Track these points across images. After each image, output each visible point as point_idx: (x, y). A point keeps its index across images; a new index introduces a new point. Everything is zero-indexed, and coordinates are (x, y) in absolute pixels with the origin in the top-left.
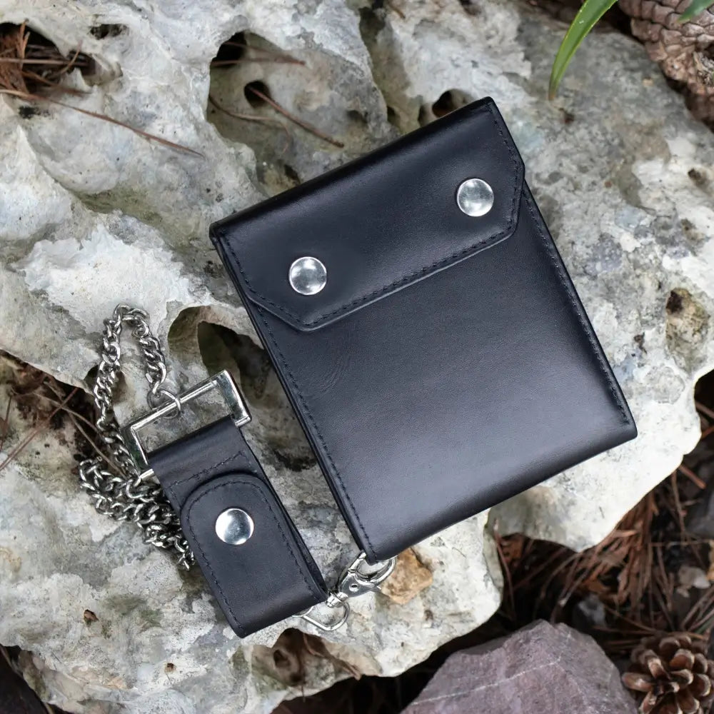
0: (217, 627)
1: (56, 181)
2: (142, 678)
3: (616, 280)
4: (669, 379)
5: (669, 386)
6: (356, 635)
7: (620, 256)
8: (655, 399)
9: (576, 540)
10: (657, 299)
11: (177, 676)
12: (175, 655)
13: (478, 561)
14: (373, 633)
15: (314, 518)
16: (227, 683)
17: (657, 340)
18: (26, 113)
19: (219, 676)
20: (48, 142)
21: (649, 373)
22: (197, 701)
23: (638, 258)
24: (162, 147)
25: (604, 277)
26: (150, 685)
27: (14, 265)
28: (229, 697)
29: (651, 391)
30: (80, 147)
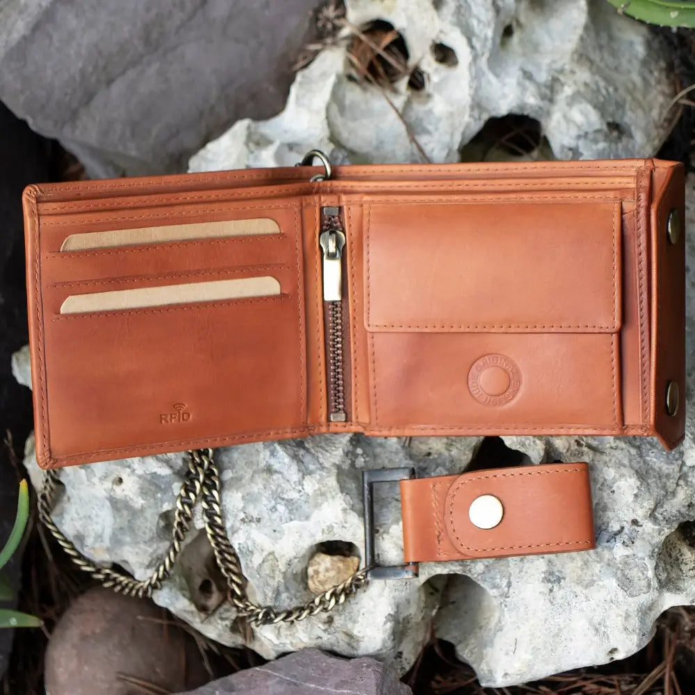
0: (173, 476)
1: (327, 118)
2: (94, 469)
3: (658, 474)
4: (640, 574)
5: (636, 579)
6: (263, 573)
7: (677, 460)
8: (618, 579)
9: (486, 672)
10: (679, 511)
11: (119, 491)
12: (128, 470)
13: (394, 598)
14: (276, 584)
15: (301, 457)
16: (147, 531)
17: (652, 537)
18: (350, 78)
19: (146, 519)
20: (347, 102)
21: (628, 556)
22: (117, 526)
23: (690, 474)
24: (416, 150)
25: (651, 463)
26: (95, 480)
27: (252, 145)
28: (142, 546)
29: (619, 572)
30: (365, 121)
